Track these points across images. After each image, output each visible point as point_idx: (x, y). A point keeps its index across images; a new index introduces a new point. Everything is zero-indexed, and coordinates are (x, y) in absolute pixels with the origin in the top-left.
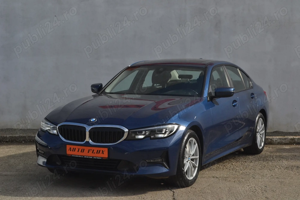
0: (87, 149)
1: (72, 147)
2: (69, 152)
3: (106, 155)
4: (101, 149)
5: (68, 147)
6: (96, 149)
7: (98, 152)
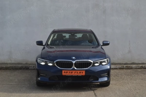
0: (74, 72)
1: (66, 71)
2: (63, 74)
3: (84, 74)
4: (81, 71)
5: (63, 71)
6: (79, 72)
7: (80, 73)
